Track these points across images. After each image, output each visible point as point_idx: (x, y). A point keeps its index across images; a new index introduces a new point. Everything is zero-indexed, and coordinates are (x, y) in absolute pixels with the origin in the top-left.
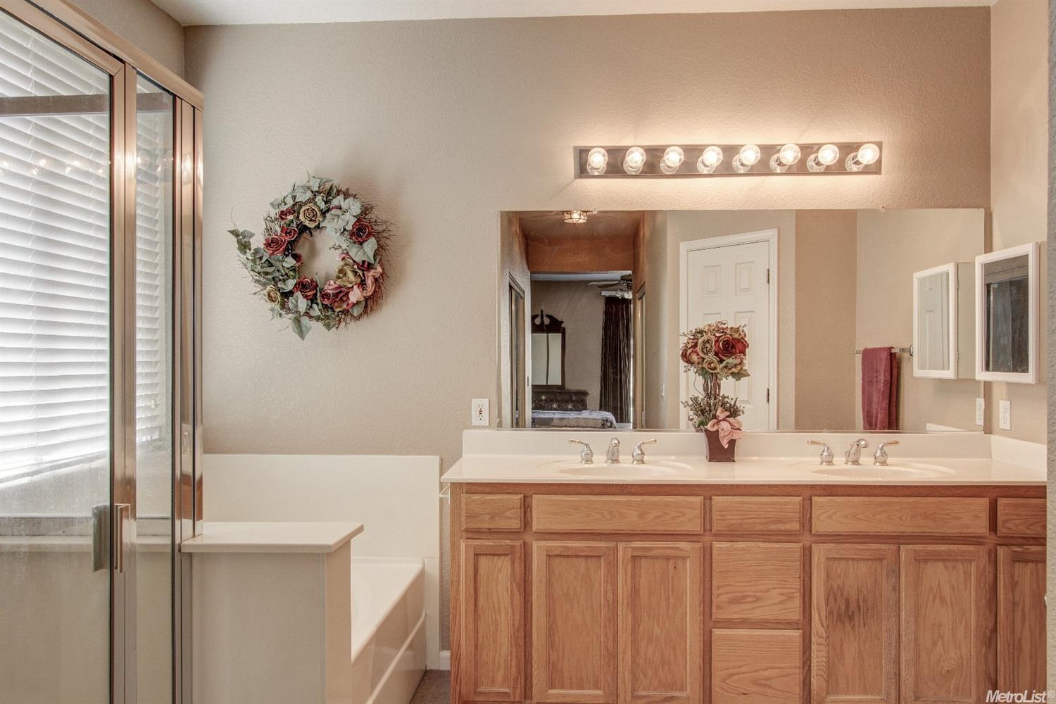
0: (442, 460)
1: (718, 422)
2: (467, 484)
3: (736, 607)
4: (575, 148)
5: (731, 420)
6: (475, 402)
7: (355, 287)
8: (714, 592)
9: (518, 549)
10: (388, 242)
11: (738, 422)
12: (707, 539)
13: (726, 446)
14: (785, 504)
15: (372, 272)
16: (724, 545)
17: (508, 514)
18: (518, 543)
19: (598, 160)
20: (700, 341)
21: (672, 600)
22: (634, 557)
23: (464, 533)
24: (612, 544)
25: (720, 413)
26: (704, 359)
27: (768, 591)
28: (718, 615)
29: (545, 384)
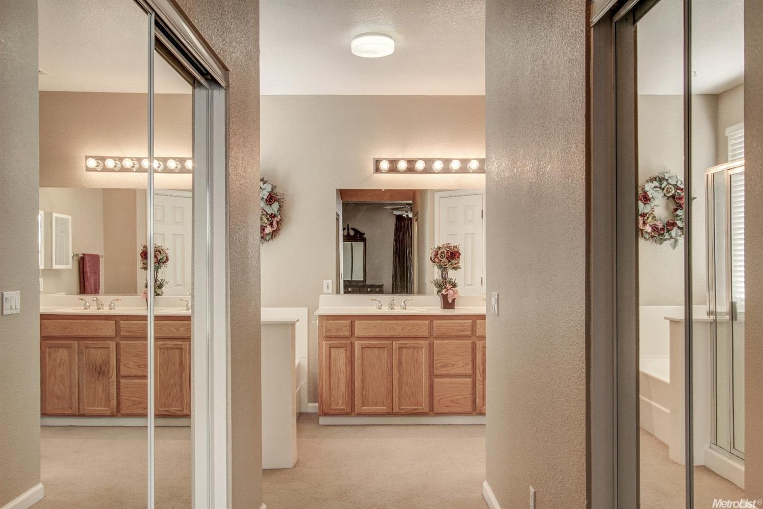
0: (309, 310)
1: (448, 290)
2: (326, 316)
3: (445, 369)
4: (374, 159)
5: (453, 289)
6: (325, 281)
7: (268, 226)
8: (434, 362)
9: (348, 345)
10: (283, 204)
11: (456, 290)
12: (431, 339)
13: (450, 302)
14: (465, 323)
15: (276, 219)
16: (439, 342)
17: (344, 329)
18: (348, 342)
19: (384, 165)
20: (439, 252)
21: (416, 366)
22: (400, 348)
23: (324, 338)
24: (390, 342)
25: (448, 286)
26: (441, 261)
27: (457, 361)
28: (436, 372)
29: (350, 279)
